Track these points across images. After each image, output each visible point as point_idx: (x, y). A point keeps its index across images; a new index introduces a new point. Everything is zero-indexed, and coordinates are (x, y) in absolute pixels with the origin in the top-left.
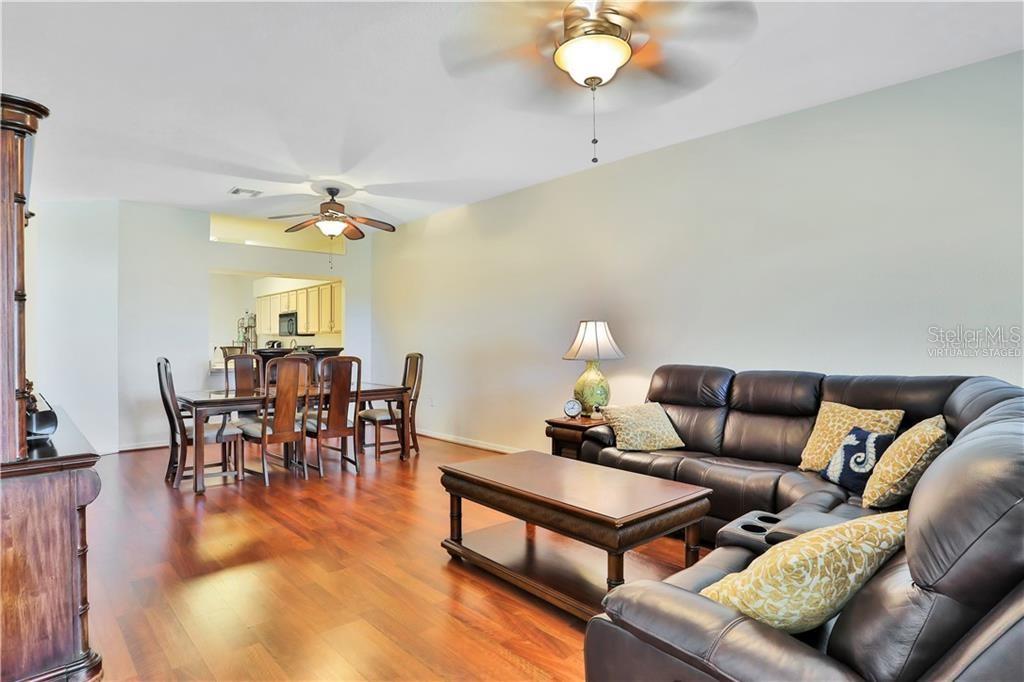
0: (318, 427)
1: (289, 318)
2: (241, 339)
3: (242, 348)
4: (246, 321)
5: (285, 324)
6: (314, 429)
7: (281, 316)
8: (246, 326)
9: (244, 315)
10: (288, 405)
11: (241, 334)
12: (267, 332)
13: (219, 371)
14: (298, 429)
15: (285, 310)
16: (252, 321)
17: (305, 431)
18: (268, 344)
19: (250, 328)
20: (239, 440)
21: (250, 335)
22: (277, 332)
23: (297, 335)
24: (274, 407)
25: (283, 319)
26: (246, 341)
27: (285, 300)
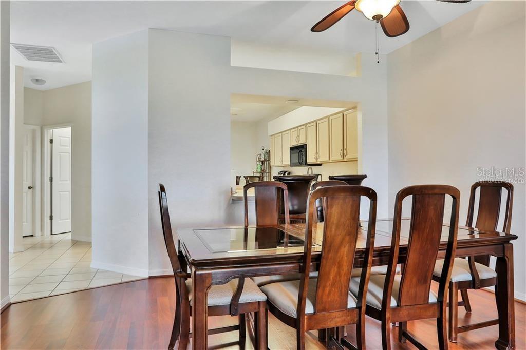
0: (385, 303)
1: (299, 151)
2: (259, 170)
3: (259, 177)
4: (263, 156)
5: (296, 156)
6: (378, 305)
7: (292, 149)
8: (262, 159)
9: (261, 152)
10: (340, 267)
11: (259, 166)
12: (280, 164)
13: (239, 198)
14: (352, 303)
15: (295, 144)
16: (267, 156)
17: (364, 309)
18: (280, 173)
19: (265, 160)
20: (262, 310)
21: (265, 167)
22: (288, 163)
23: (307, 164)
24: (317, 269)
25: (294, 151)
26: (263, 171)
27: (295, 135)
